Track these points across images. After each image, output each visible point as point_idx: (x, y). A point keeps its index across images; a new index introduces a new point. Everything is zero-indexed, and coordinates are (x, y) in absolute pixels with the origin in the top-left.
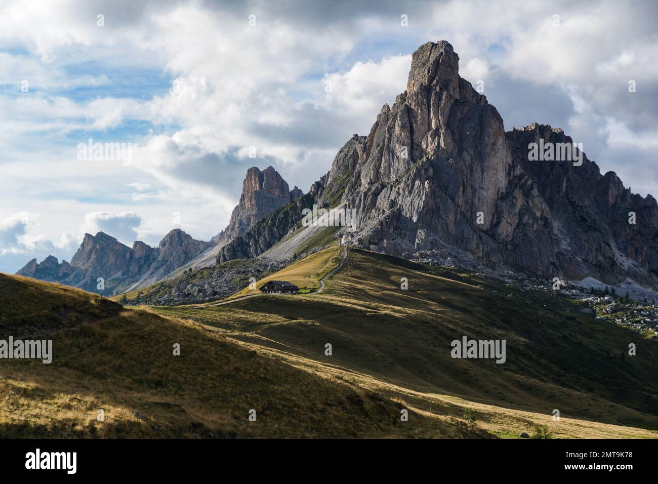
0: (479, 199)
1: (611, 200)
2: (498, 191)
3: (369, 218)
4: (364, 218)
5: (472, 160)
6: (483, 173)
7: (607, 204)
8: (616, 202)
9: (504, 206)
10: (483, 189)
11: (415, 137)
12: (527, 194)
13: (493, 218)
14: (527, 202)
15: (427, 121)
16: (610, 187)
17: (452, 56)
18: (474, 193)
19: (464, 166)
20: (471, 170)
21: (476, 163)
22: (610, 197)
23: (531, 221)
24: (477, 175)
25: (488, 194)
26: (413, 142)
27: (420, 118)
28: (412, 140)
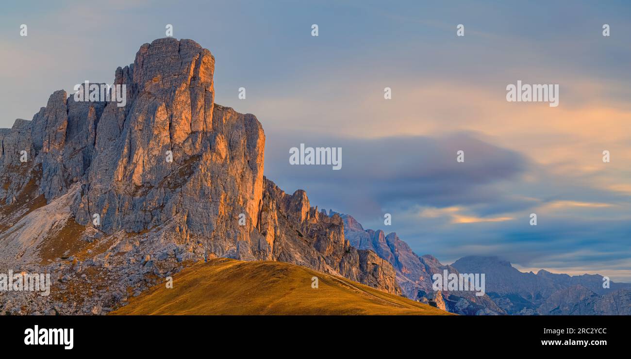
0: (250, 209)
1: (303, 217)
5: (243, 169)
6: (254, 183)
7: (300, 220)
8: (307, 218)
10: (253, 199)
11: (175, 138)
15: (190, 122)
16: (302, 204)
17: (210, 59)
18: (245, 202)
21: (247, 173)
22: (303, 214)
24: (249, 185)
26: (171, 142)
27: (183, 117)
28: (171, 138)
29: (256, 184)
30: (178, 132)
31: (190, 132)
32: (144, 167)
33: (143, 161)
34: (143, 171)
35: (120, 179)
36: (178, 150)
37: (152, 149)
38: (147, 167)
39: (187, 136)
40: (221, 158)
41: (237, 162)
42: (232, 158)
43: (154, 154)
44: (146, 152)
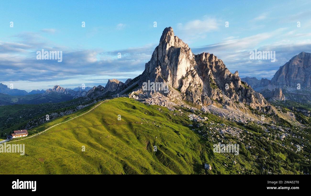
0: (175, 79)
1: (225, 78)
2: (182, 76)
5: (174, 66)
6: (177, 70)
8: (227, 78)
9: (184, 81)
10: (177, 75)
11: (158, 58)
12: (193, 76)
13: (180, 85)
14: (193, 79)
15: (162, 53)
16: (225, 73)
17: (171, 32)
18: (174, 77)
19: (171, 68)
20: (173, 69)
21: (175, 67)
23: (194, 86)
24: (175, 71)
25: (179, 77)
26: (158, 60)
27: (160, 52)
28: (158, 59)
35: (147, 72)
39: (161, 58)
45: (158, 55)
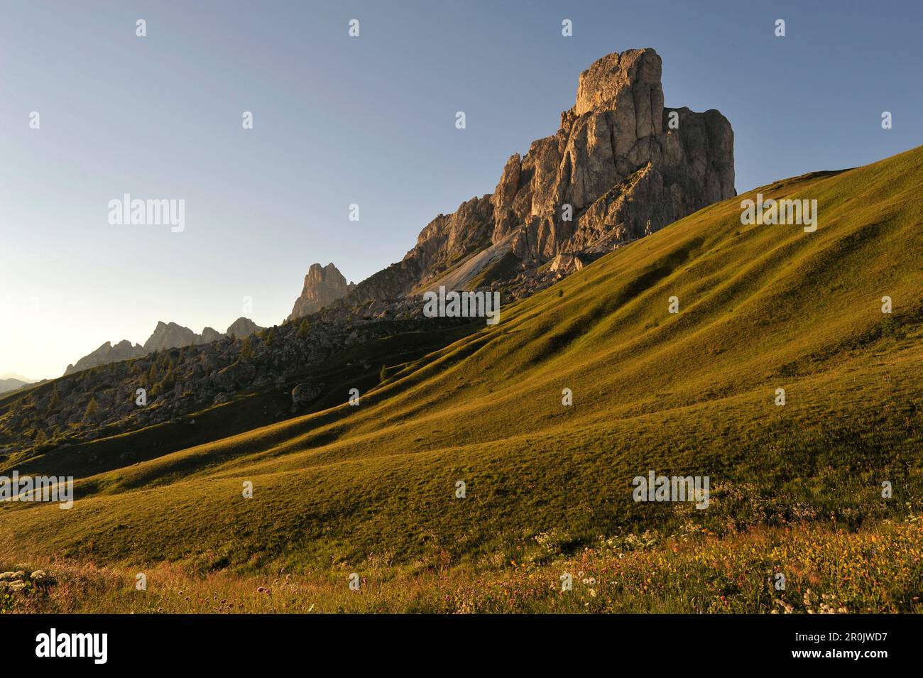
3: (573, 243)
4: (560, 245)
5: (706, 171)
6: (722, 187)
11: (618, 149)
15: (634, 128)
17: (655, 58)
27: (627, 124)
28: (614, 150)
29: (725, 187)
30: (620, 142)
31: (635, 139)
32: (584, 187)
33: (583, 181)
34: (584, 190)
36: (622, 161)
37: (592, 165)
38: (587, 187)
39: (632, 145)
40: (676, 160)
41: (697, 163)
42: (691, 161)
43: (594, 170)
44: (585, 170)
45: (612, 136)
